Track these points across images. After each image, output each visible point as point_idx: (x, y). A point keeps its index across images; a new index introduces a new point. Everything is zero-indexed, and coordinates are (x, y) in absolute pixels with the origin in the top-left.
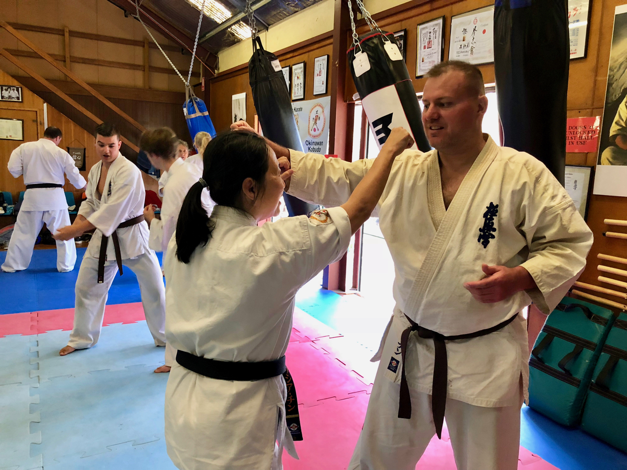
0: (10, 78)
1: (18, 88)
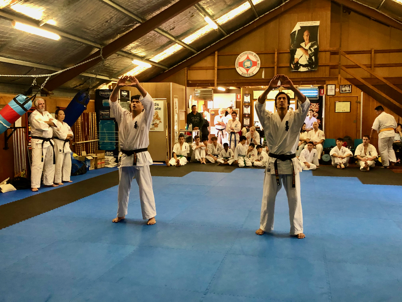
0: (346, 81)
1: (349, 86)
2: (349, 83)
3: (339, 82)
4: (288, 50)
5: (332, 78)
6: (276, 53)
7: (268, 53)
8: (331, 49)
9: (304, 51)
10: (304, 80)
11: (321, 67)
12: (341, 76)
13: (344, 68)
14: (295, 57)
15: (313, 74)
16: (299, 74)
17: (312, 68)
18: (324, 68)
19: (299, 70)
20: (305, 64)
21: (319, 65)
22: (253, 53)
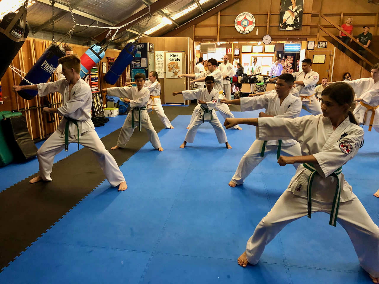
0: (323, 38)
1: (326, 42)
2: (325, 40)
3: (318, 39)
4: (279, 12)
5: (312, 36)
6: (269, 14)
7: (262, 15)
8: (313, 12)
9: (291, 13)
10: (289, 37)
11: (304, 27)
12: (319, 34)
13: (322, 28)
14: (284, 18)
15: (297, 32)
16: (286, 32)
17: (297, 27)
18: (306, 27)
19: (286, 29)
20: (292, 24)
21: (302, 25)
22: (250, 14)
